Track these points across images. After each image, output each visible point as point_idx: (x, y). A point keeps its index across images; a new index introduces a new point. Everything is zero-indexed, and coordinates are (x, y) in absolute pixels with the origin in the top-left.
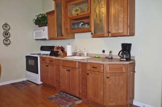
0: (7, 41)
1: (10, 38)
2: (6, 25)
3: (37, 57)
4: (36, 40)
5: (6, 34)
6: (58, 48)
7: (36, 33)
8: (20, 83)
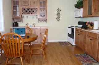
0: (58, 18)
1: (60, 17)
2: (58, 9)
3: (74, 29)
4: (75, 17)
5: (58, 14)
6: (89, 23)
7: (76, 13)
8: (63, 42)
